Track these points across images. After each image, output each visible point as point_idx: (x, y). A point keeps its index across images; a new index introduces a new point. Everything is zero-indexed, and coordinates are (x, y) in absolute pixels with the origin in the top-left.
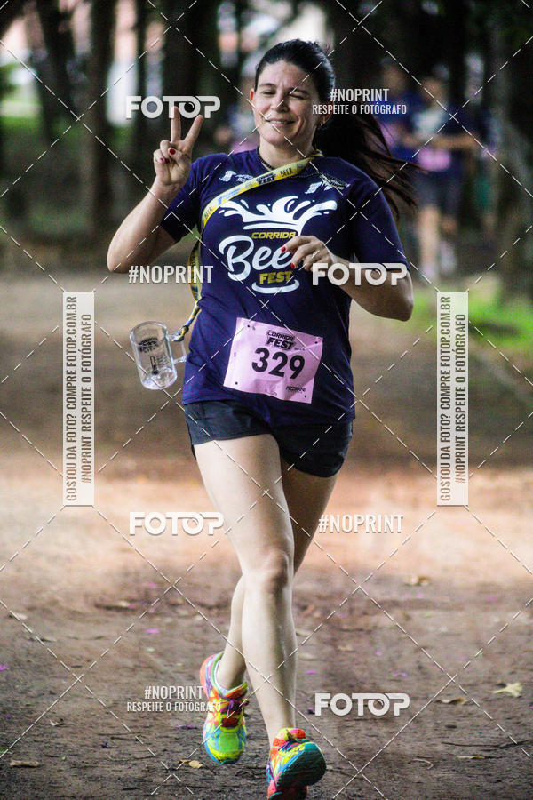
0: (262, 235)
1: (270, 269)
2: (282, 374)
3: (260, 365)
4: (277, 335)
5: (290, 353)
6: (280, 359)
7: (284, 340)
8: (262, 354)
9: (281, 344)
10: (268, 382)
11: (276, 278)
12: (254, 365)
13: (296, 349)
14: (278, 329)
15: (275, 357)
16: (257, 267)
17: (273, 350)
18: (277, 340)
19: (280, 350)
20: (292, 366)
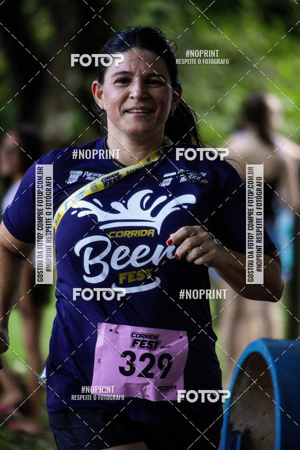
0: (120, 234)
1: (130, 268)
2: (151, 376)
3: (127, 368)
4: (141, 336)
5: (157, 352)
6: (147, 361)
7: (148, 340)
8: (128, 358)
9: (146, 345)
10: (138, 385)
11: (136, 276)
12: (122, 370)
13: (162, 347)
14: (141, 330)
15: (142, 359)
16: (116, 267)
17: (139, 352)
18: (142, 341)
19: (147, 351)
20: (161, 366)
